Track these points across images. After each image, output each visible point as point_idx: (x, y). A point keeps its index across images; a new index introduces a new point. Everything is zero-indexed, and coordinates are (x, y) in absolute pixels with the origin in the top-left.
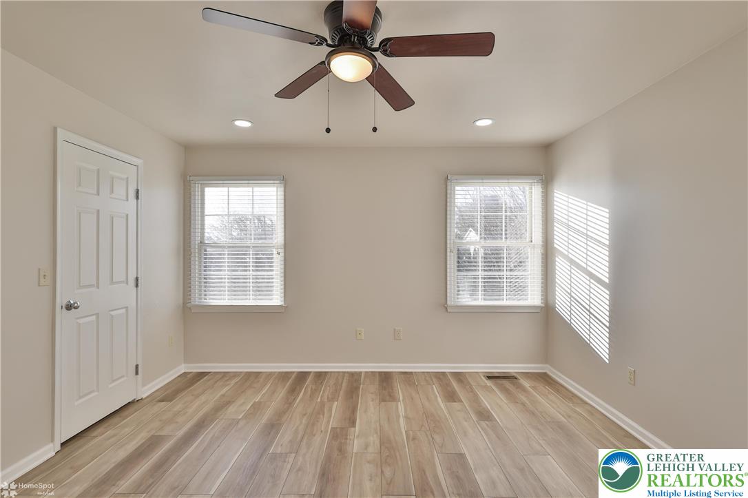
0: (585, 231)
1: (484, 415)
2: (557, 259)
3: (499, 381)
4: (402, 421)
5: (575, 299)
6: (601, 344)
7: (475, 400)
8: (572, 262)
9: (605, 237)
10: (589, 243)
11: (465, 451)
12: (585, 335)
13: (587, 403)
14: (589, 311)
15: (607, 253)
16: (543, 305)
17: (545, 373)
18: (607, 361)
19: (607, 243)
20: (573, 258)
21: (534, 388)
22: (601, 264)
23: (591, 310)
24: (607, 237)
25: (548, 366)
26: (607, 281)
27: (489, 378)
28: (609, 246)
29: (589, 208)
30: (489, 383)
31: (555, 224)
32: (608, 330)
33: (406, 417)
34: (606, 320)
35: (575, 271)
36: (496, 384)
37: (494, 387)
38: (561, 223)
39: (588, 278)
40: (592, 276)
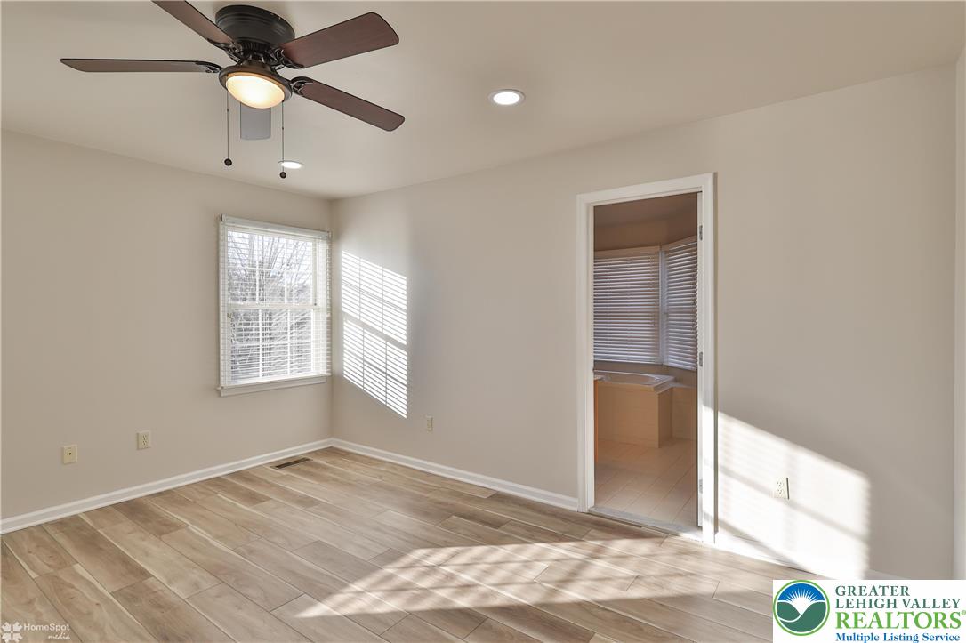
0: (381, 296)
1: (306, 502)
2: (345, 323)
3: (292, 467)
4: (215, 543)
5: (369, 363)
6: (398, 402)
7: (284, 492)
8: (365, 326)
9: (402, 302)
10: (385, 307)
11: (317, 538)
12: (380, 397)
13: (385, 462)
14: (386, 373)
15: (405, 318)
16: (330, 374)
17: (331, 447)
18: (405, 417)
19: (405, 308)
20: (367, 322)
21: (333, 463)
22: (399, 328)
23: (388, 372)
24: (405, 302)
25: (332, 439)
26: (405, 343)
27: (280, 467)
28: (407, 311)
29: (385, 274)
30: (283, 472)
31: (343, 286)
32: (405, 388)
33: (217, 537)
34: (403, 379)
35: (368, 334)
36: (292, 471)
37: (292, 474)
38: (350, 285)
39: (384, 341)
40: (388, 339)
